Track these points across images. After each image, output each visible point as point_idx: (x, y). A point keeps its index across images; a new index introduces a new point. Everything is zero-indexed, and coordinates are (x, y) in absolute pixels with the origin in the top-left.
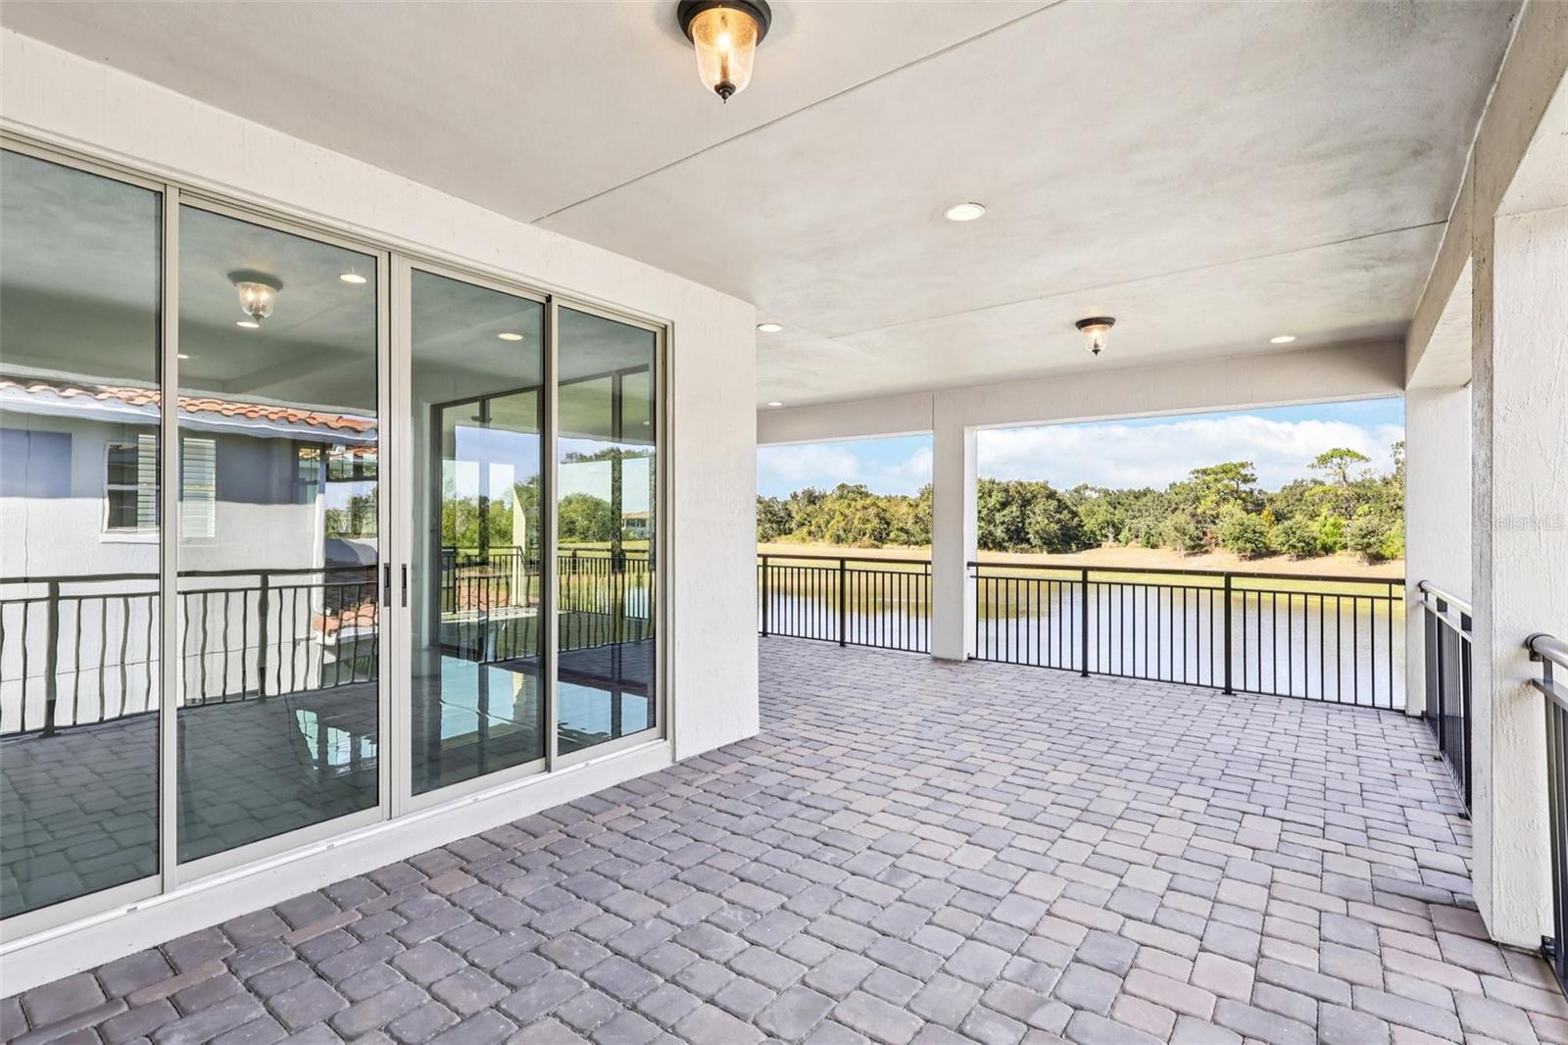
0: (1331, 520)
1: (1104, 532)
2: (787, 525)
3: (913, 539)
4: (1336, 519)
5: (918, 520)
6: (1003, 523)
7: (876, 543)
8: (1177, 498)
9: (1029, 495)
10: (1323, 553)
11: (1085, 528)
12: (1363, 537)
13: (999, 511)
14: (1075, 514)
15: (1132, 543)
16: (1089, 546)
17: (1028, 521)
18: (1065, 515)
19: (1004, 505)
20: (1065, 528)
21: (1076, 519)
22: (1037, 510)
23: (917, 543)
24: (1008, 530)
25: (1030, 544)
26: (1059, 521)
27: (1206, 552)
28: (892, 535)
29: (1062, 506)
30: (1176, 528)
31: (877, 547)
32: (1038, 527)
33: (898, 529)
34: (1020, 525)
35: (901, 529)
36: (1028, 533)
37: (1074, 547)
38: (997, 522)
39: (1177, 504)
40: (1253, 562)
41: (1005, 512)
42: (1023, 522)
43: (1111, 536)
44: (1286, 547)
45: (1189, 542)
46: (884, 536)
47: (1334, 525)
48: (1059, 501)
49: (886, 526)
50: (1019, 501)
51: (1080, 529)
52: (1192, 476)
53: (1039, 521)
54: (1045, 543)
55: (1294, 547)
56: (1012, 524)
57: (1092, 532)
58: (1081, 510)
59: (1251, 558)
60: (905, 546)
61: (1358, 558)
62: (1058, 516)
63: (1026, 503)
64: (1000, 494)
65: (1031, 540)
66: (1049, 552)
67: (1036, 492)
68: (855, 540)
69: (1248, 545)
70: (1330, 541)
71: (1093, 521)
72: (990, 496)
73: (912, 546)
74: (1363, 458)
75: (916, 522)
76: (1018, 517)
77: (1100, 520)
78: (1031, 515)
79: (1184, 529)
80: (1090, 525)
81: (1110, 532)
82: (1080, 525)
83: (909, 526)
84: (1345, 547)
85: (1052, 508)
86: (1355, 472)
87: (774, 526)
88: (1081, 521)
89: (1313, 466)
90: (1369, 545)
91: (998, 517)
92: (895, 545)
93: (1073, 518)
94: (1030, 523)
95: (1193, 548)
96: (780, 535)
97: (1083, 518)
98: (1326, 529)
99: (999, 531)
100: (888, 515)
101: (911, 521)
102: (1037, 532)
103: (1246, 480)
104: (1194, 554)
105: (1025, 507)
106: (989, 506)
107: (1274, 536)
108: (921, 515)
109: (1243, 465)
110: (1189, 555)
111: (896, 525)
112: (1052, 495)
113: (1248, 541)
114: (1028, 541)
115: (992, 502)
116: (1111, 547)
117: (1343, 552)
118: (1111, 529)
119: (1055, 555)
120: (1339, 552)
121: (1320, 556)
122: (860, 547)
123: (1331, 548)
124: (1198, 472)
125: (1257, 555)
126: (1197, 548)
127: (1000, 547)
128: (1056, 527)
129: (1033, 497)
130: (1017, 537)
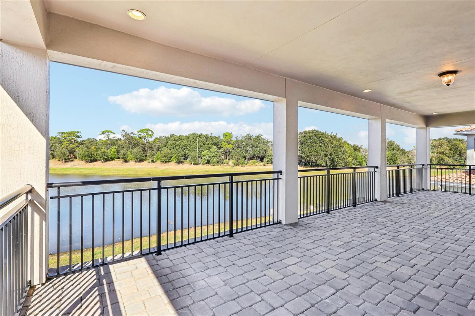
4: (114, 150)
12: (124, 155)
27: (72, 161)
30: (61, 153)
40: (90, 163)
44: (102, 158)
45: (66, 157)
47: (114, 152)
52: (58, 134)
55: (104, 158)
59: (89, 162)
61: (121, 161)
69: (89, 158)
70: (113, 156)
74: (113, 133)
79: (65, 153)
84: (119, 158)
89: (100, 134)
90: (125, 157)
98: (111, 153)
103: (78, 137)
104: (68, 162)
109: (78, 132)
110: (65, 162)
113: (90, 157)
120: (116, 160)
121: (111, 161)
123: (113, 158)
124: (60, 133)
125: (92, 161)
126: (67, 160)
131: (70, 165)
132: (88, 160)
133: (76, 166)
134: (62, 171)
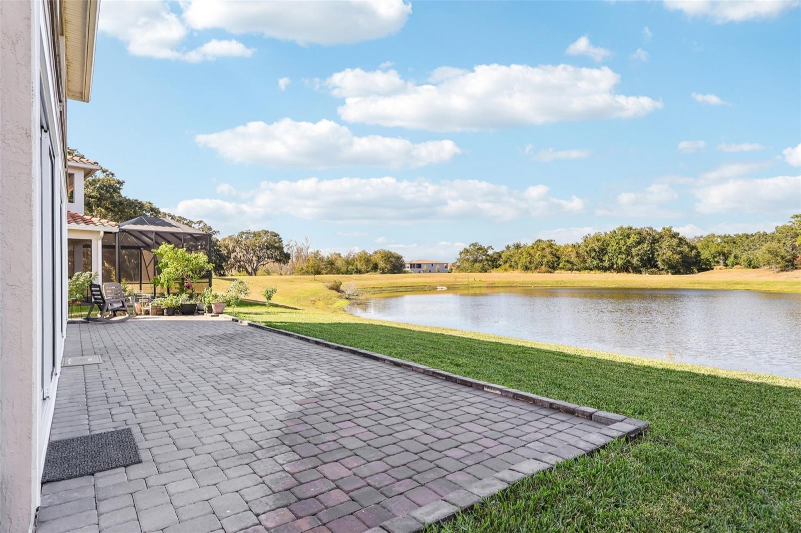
1: (716, 259)
2: (497, 263)
3: (575, 267)
5: (578, 255)
6: (638, 255)
7: (550, 270)
9: (657, 236)
11: (702, 257)
13: (634, 247)
14: (693, 248)
15: (737, 266)
16: (706, 269)
17: (656, 253)
18: (685, 249)
19: (639, 243)
20: (685, 257)
21: (694, 251)
22: (663, 246)
23: (578, 270)
24: (642, 260)
25: (658, 268)
26: (681, 252)
28: (561, 265)
29: (683, 242)
30: (769, 251)
31: (550, 272)
32: (664, 257)
33: (565, 261)
34: (651, 256)
35: (568, 261)
36: (657, 261)
37: (695, 270)
38: (634, 254)
41: (639, 247)
42: (653, 253)
43: (721, 262)
46: (555, 265)
48: (681, 239)
49: (557, 259)
50: (650, 241)
51: (698, 258)
53: (665, 252)
54: (669, 268)
56: (645, 255)
57: (707, 260)
58: (698, 244)
60: (570, 272)
62: (680, 249)
63: (655, 241)
64: (636, 237)
65: (659, 266)
66: (673, 274)
67: (662, 234)
68: (536, 268)
71: (708, 252)
72: (629, 238)
73: (574, 272)
75: (577, 256)
76: (648, 251)
77: (713, 251)
78: (659, 249)
80: (705, 255)
81: (721, 259)
82: (698, 254)
83: (573, 258)
85: (674, 244)
87: (489, 263)
88: (697, 252)
91: (634, 251)
92: (563, 271)
93: (691, 251)
94: (658, 255)
96: (493, 268)
97: (699, 250)
99: (635, 260)
100: (559, 253)
101: (573, 255)
102: (664, 261)
105: (654, 243)
106: (628, 244)
108: (581, 252)
111: (564, 258)
114: (656, 266)
115: (630, 242)
116: (720, 269)
118: (721, 258)
119: (679, 276)
122: (539, 272)
127: (637, 270)
128: (678, 257)
129: (660, 238)
130: (649, 263)
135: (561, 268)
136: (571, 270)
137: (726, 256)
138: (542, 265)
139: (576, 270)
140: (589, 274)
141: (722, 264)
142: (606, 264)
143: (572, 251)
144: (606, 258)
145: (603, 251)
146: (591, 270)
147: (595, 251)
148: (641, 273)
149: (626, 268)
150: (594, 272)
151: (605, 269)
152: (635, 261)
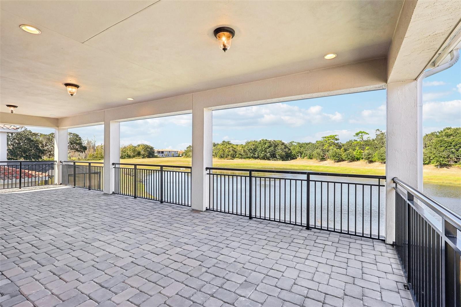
0: (359, 151)
1: (298, 155)
3: (243, 157)
5: (244, 151)
6: (269, 152)
7: (232, 158)
8: (318, 145)
10: (357, 160)
11: (292, 154)
12: (369, 155)
13: (268, 148)
14: (289, 149)
15: (305, 158)
16: (294, 159)
17: (276, 151)
18: (287, 150)
19: (269, 147)
20: (287, 153)
21: (290, 151)
22: (279, 148)
23: (244, 158)
24: (270, 154)
25: (277, 158)
26: (285, 151)
27: (326, 160)
28: (237, 156)
29: (286, 147)
30: (317, 153)
31: (232, 159)
32: (279, 153)
33: (239, 154)
34: (274, 153)
35: (240, 154)
36: (276, 155)
37: (289, 159)
38: (267, 152)
39: (318, 146)
40: (338, 163)
41: (270, 149)
42: (275, 152)
43: (299, 156)
44: (347, 159)
45: (321, 157)
46: (235, 156)
47: (360, 152)
48: (285, 146)
49: (235, 153)
50: (274, 146)
51: (291, 154)
52: (322, 139)
53: (279, 151)
54: (281, 158)
55: (349, 159)
56: (272, 152)
57: (294, 155)
58: (291, 148)
61: (366, 162)
62: (285, 150)
63: (276, 146)
64: (268, 144)
66: (282, 161)
67: (278, 143)
68: (226, 157)
69: (337, 158)
70: (359, 157)
71: (295, 151)
72: (266, 144)
74: (367, 134)
75: (244, 152)
76: (273, 150)
78: (277, 150)
79: (320, 154)
80: (294, 152)
81: (299, 154)
83: (242, 153)
84: (362, 159)
85: (283, 148)
86: (365, 137)
88: (291, 151)
89: (354, 136)
90: (369, 158)
91: (268, 150)
92: (238, 159)
93: (289, 150)
94: (277, 152)
95: (322, 159)
97: (292, 150)
98: (358, 154)
100: (236, 150)
101: (242, 151)
102: (279, 155)
103: (337, 140)
104: (322, 161)
105: (276, 147)
106: (265, 147)
107: (344, 156)
108: (245, 150)
109: (336, 136)
111: (238, 153)
112: (283, 144)
114: (276, 157)
115: (266, 146)
116: (299, 159)
117: (362, 160)
118: (300, 154)
119: (284, 161)
120: (361, 160)
121: (356, 161)
122: (227, 159)
123: (359, 159)
124: (324, 137)
125: (339, 161)
126: (323, 159)
127: (268, 159)
128: (284, 153)
129: (278, 145)
130: (273, 156)
131: (323, 164)
132: (336, 160)
133: (326, 164)
134: (315, 168)
135: (237, 157)
136: (241, 158)
137: (301, 154)
138: (229, 156)
139: (243, 158)
140: (249, 161)
141: (300, 157)
142: (256, 156)
143: (242, 149)
144: (256, 153)
145: (255, 150)
146: (250, 158)
147: (252, 149)
148: (270, 160)
149: (265, 158)
150: (251, 159)
151: (255, 158)
152: (268, 155)
